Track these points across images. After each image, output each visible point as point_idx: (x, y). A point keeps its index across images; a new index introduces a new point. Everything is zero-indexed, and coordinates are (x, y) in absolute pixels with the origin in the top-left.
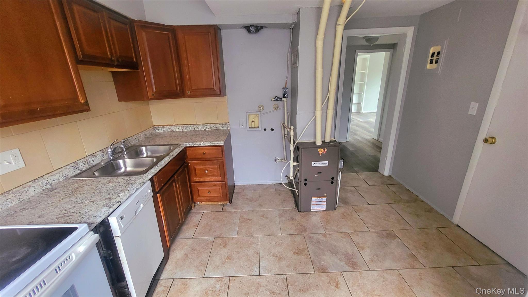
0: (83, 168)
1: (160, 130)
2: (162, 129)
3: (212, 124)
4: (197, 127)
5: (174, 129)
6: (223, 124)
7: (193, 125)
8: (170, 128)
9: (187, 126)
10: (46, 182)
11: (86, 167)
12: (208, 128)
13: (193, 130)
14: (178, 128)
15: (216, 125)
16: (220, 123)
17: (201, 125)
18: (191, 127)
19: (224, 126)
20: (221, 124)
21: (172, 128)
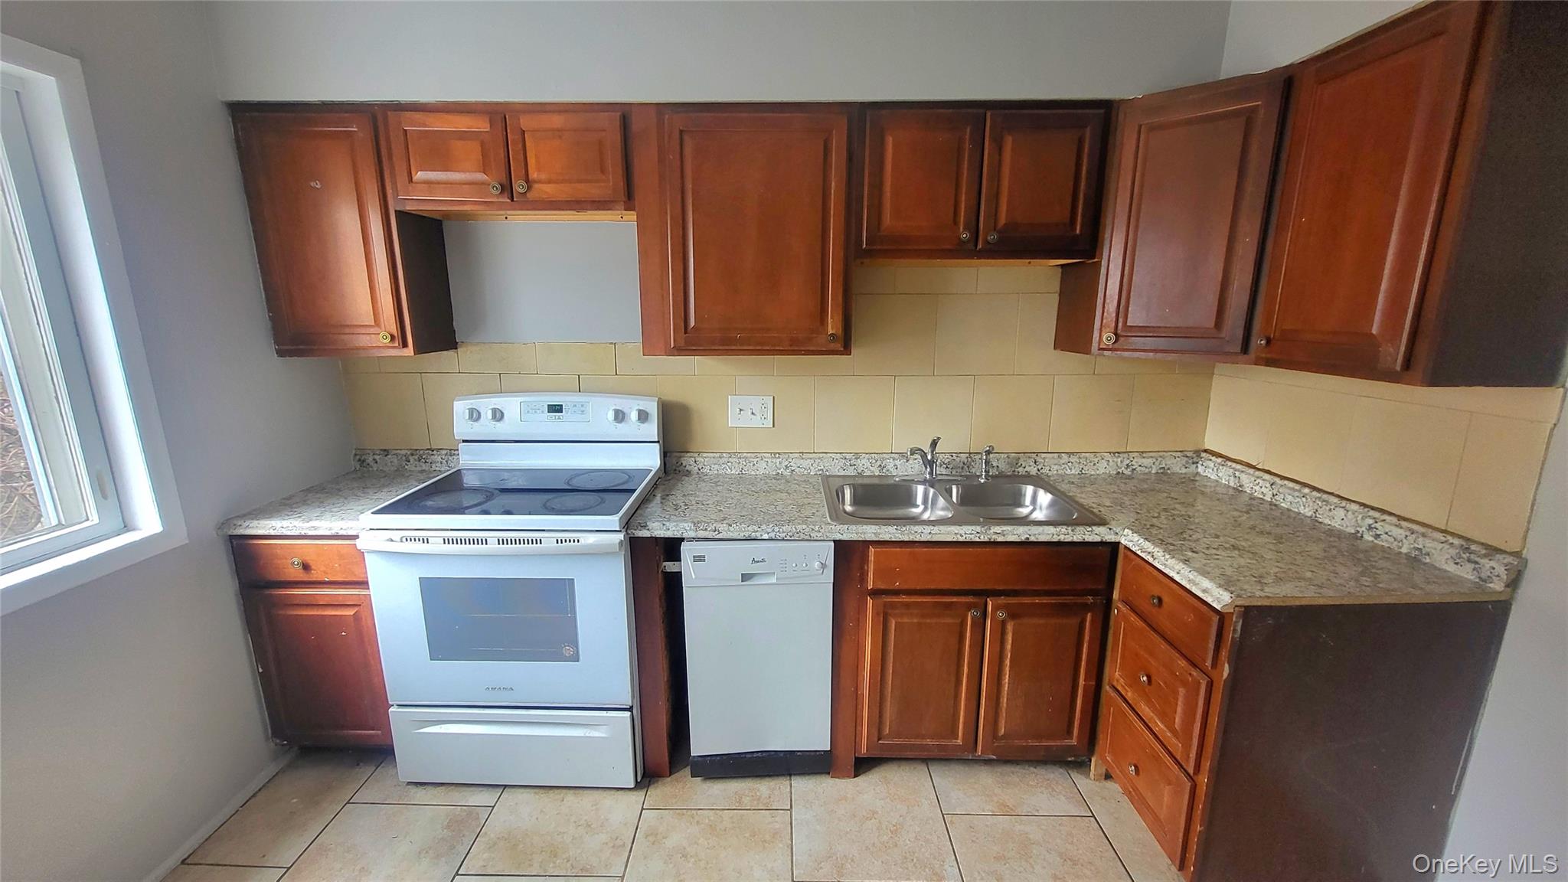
0: (866, 470)
1: (1208, 470)
2: (1215, 469)
3: (1404, 524)
4: (1330, 510)
5: (1247, 480)
6: (1473, 547)
7: (1318, 495)
8: (1237, 474)
9: (1297, 487)
10: (786, 463)
11: (873, 472)
12: (1377, 536)
13: (1308, 512)
14: (1261, 482)
15: (1424, 535)
16: (1453, 534)
17: (1355, 507)
18: (1304, 499)
19: (1469, 561)
20: (1456, 541)
21: (1243, 477)
